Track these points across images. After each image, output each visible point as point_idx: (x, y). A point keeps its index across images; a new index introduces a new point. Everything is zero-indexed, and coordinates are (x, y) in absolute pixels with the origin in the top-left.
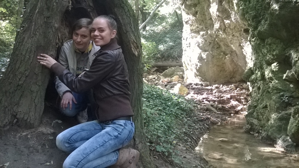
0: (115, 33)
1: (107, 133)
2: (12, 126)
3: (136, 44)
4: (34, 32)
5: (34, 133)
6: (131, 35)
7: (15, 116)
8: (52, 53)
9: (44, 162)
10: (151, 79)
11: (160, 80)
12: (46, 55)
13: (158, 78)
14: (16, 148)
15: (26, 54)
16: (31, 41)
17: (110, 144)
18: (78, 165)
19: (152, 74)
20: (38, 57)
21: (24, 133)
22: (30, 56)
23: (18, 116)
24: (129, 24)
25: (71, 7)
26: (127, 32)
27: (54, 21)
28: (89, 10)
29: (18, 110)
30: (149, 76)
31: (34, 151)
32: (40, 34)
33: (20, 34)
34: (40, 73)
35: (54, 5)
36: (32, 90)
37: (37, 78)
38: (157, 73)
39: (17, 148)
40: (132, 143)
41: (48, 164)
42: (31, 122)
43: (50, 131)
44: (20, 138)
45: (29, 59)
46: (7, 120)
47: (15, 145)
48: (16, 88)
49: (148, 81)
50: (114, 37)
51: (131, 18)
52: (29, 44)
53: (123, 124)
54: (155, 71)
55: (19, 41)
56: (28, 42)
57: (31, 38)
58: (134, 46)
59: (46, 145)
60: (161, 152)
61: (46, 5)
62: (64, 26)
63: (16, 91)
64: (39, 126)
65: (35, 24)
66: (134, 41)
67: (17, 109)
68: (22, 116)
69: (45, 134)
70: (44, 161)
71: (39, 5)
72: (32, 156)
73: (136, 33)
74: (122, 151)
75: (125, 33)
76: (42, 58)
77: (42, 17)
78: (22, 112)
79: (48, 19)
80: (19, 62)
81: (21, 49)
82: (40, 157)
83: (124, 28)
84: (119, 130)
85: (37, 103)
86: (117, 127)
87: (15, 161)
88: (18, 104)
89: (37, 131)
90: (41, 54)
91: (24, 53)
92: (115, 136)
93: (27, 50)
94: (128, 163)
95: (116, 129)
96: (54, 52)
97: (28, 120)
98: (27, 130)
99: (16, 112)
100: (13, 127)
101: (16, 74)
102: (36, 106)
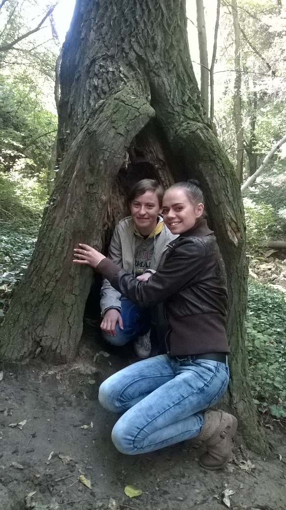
0: (201, 208)
1: (185, 381)
2: (34, 358)
3: (236, 224)
4: (70, 209)
5: (66, 373)
6: (226, 209)
7: (38, 343)
8: (96, 243)
9: (79, 423)
10: (263, 271)
11: (280, 272)
12: (88, 247)
13: (277, 269)
14: (37, 396)
15: (57, 244)
16: (65, 223)
17: (191, 403)
18: (137, 434)
19: (266, 262)
20: (75, 250)
21: (51, 370)
22: (63, 248)
23: (42, 343)
24: (224, 189)
25: (128, 163)
26: (220, 203)
27: (100, 191)
28: (156, 165)
29: (43, 334)
30: (260, 266)
31: (65, 403)
32: (79, 212)
33: (48, 212)
34: (78, 276)
35: (100, 165)
36: (65, 303)
37: (73, 283)
38: (275, 259)
39: (40, 396)
40: (227, 400)
41: (86, 427)
42: (62, 353)
43: (91, 370)
44: (44, 379)
45: (62, 251)
46: (26, 349)
47: (37, 390)
48: (41, 298)
49: (258, 274)
50: (201, 214)
51: (227, 179)
52: (62, 228)
53: (213, 368)
54: (272, 255)
55: (47, 223)
56: (60, 225)
57: (65, 218)
58: (232, 228)
59: (84, 393)
60: (280, 419)
61: (88, 166)
62: (118, 194)
63: (40, 303)
64: (74, 361)
65: (72, 196)
66: (231, 218)
67: (41, 332)
68: (48, 344)
69: (83, 375)
70: (80, 421)
71: (78, 165)
72: (62, 411)
73: (236, 204)
74: (210, 415)
75: (217, 206)
76: (81, 250)
77: (83, 184)
78: (49, 337)
79: (91, 187)
80: (46, 258)
81: (51, 236)
82: (74, 415)
83: (214, 196)
84: (205, 378)
85: (73, 323)
86: (204, 373)
87: (35, 418)
88: (42, 324)
89: (71, 370)
90: (80, 244)
91: (54, 243)
92: (199, 389)
93: (59, 238)
94: (218, 437)
95: (201, 376)
96: (99, 242)
97: (58, 351)
98: (55, 367)
99: (40, 336)
100: (35, 360)
101: (42, 276)
102: (70, 329)
